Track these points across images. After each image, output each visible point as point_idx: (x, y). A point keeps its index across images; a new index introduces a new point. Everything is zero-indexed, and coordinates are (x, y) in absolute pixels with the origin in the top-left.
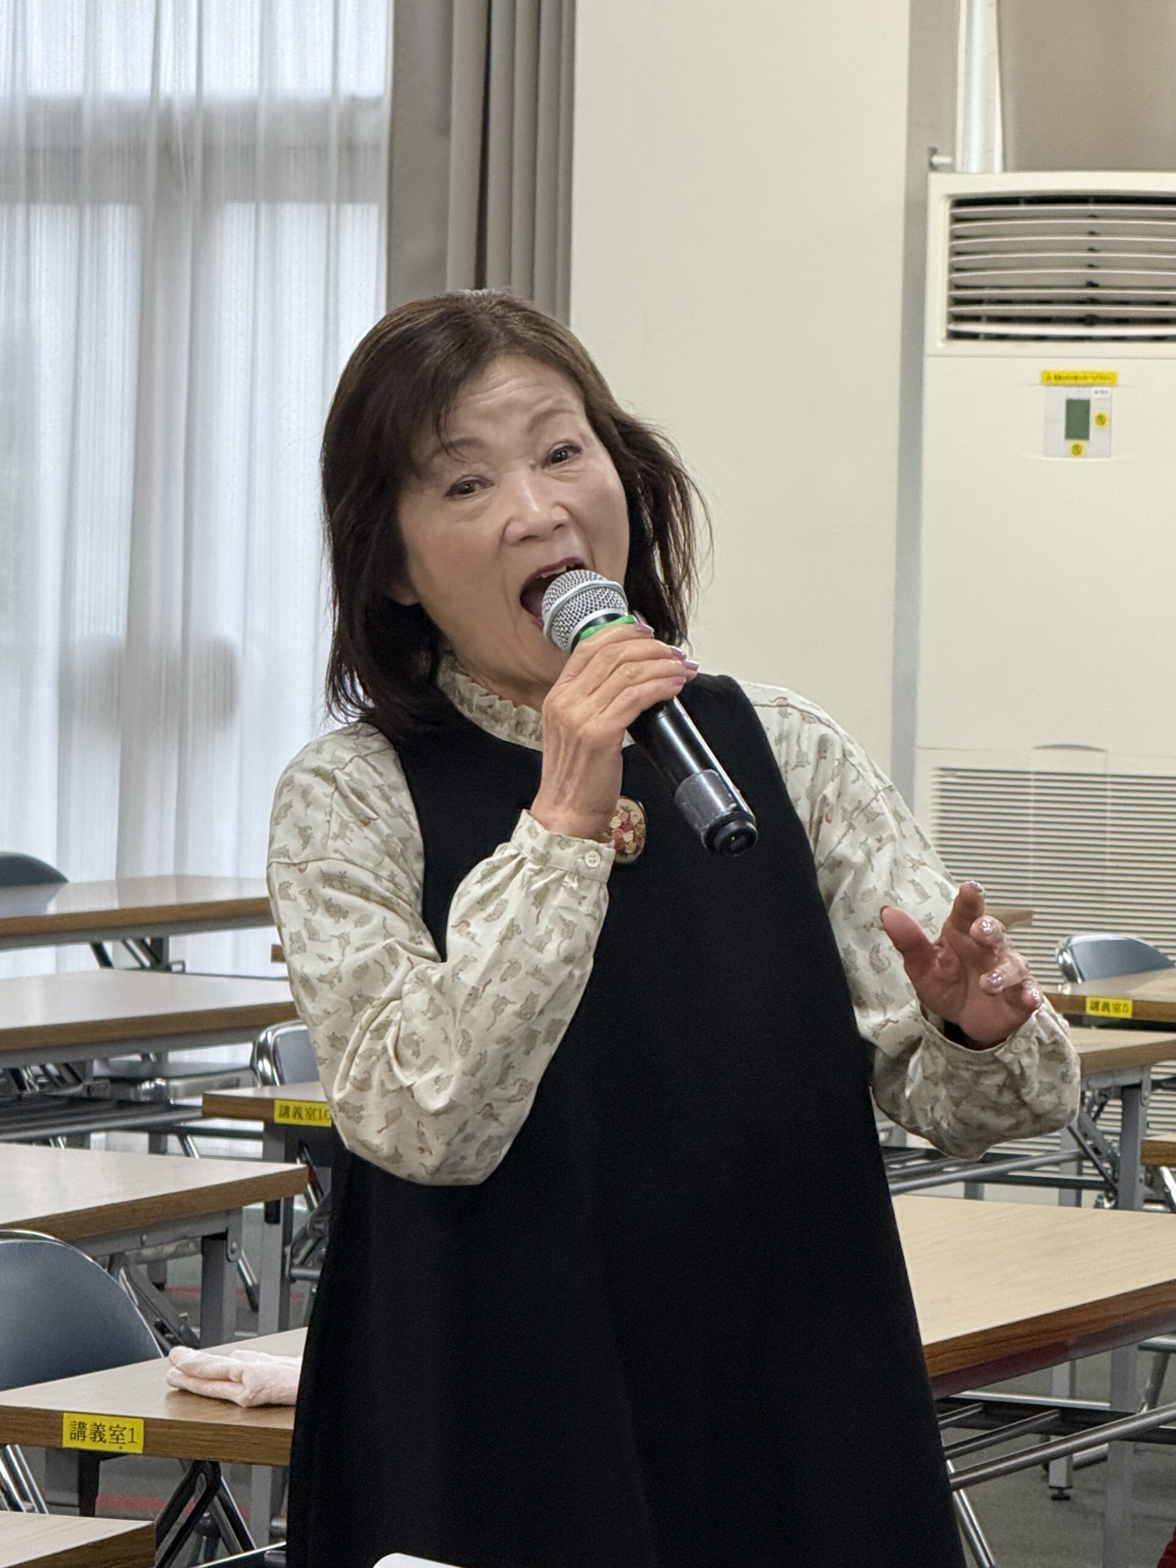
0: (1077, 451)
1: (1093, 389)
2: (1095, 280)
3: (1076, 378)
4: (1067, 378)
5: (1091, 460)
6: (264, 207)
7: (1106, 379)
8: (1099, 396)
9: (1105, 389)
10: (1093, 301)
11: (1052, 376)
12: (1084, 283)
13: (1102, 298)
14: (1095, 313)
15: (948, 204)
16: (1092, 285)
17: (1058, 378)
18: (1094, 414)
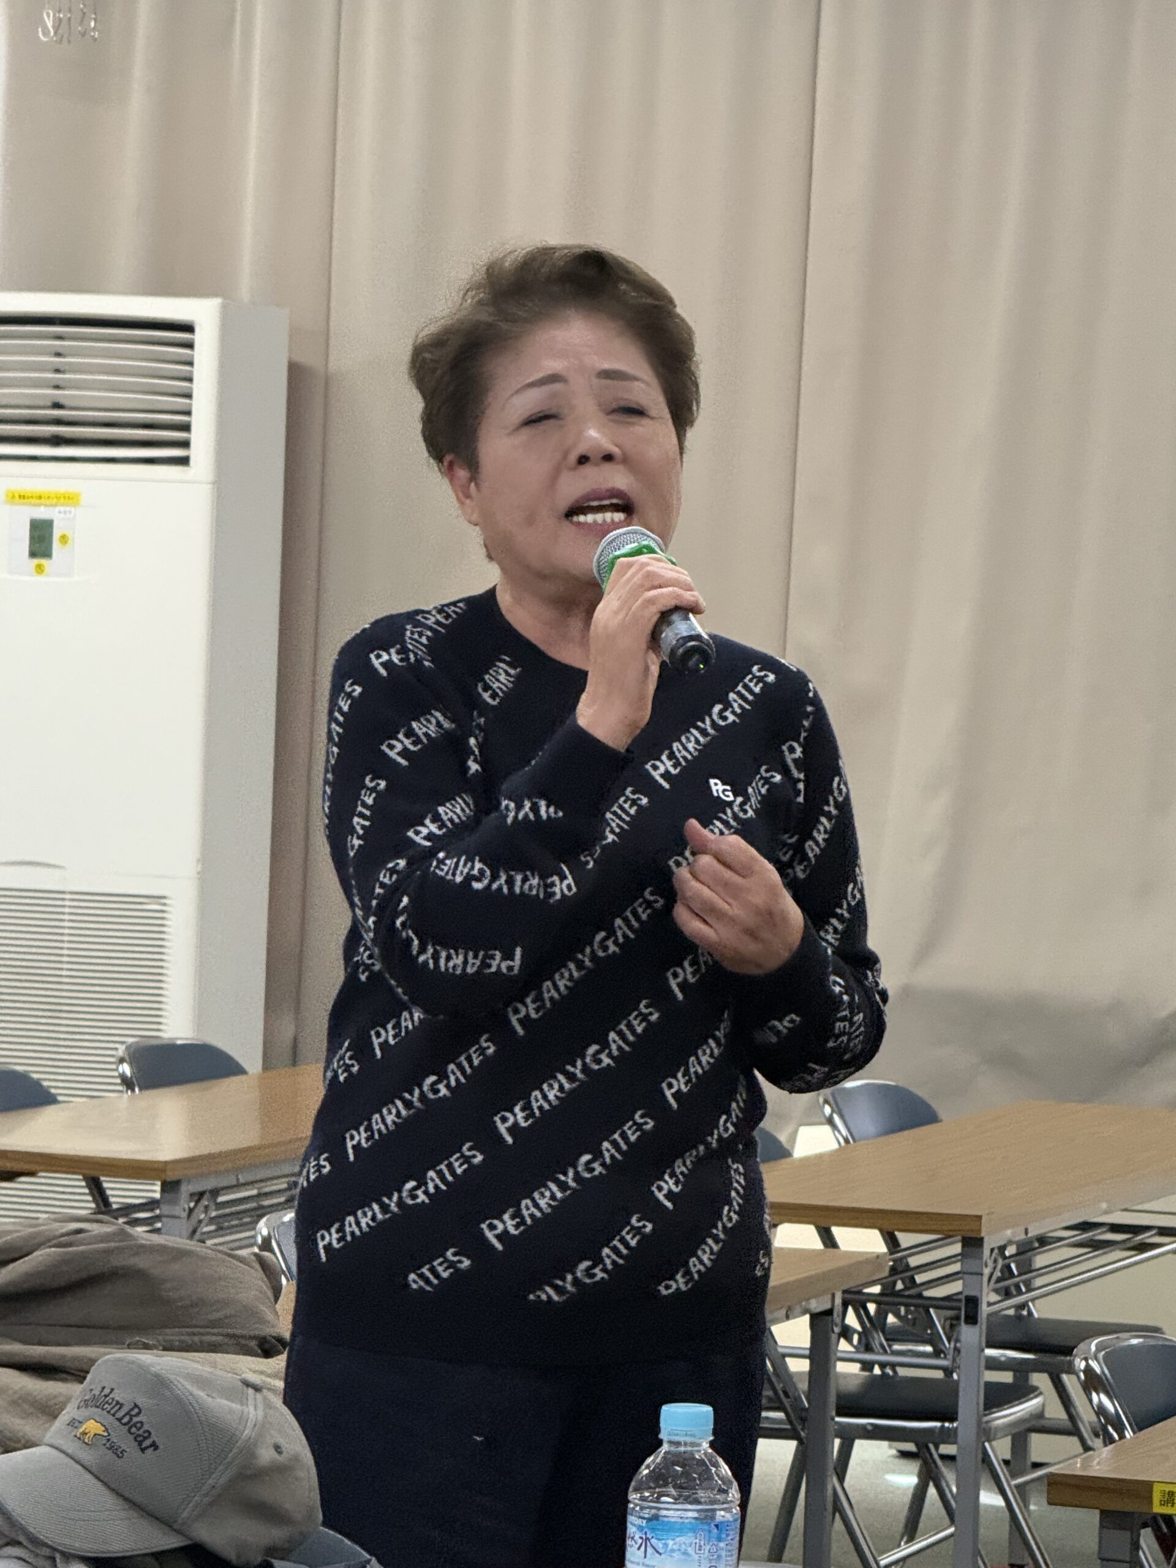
0: (40, 569)
1: (57, 509)
2: (62, 401)
3: (40, 497)
4: (32, 497)
5: (52, 579)
7: (70, 499)
8: (62, 515)
9: (68, 509)
10: (58, 422)
11: (17, 495)
12: (49, 404)
13: (66, 419)
14: (61, 434)
16: (57, 406)
18: (57, 534)
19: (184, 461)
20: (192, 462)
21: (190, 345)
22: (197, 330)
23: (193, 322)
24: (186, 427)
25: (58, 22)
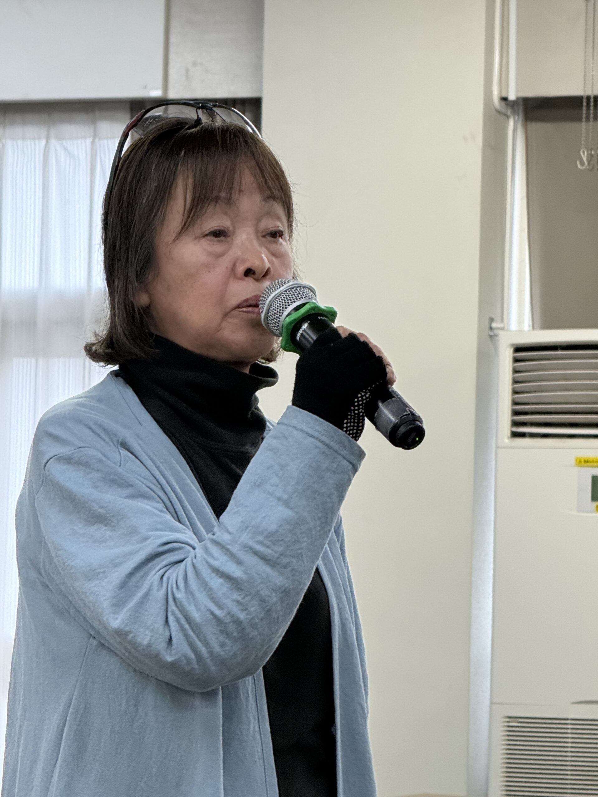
4: (593, 462)
6: (41, 361)
11: (583, 460)
15: (512, 350)
17: (586, 462)
25: (590, 157)
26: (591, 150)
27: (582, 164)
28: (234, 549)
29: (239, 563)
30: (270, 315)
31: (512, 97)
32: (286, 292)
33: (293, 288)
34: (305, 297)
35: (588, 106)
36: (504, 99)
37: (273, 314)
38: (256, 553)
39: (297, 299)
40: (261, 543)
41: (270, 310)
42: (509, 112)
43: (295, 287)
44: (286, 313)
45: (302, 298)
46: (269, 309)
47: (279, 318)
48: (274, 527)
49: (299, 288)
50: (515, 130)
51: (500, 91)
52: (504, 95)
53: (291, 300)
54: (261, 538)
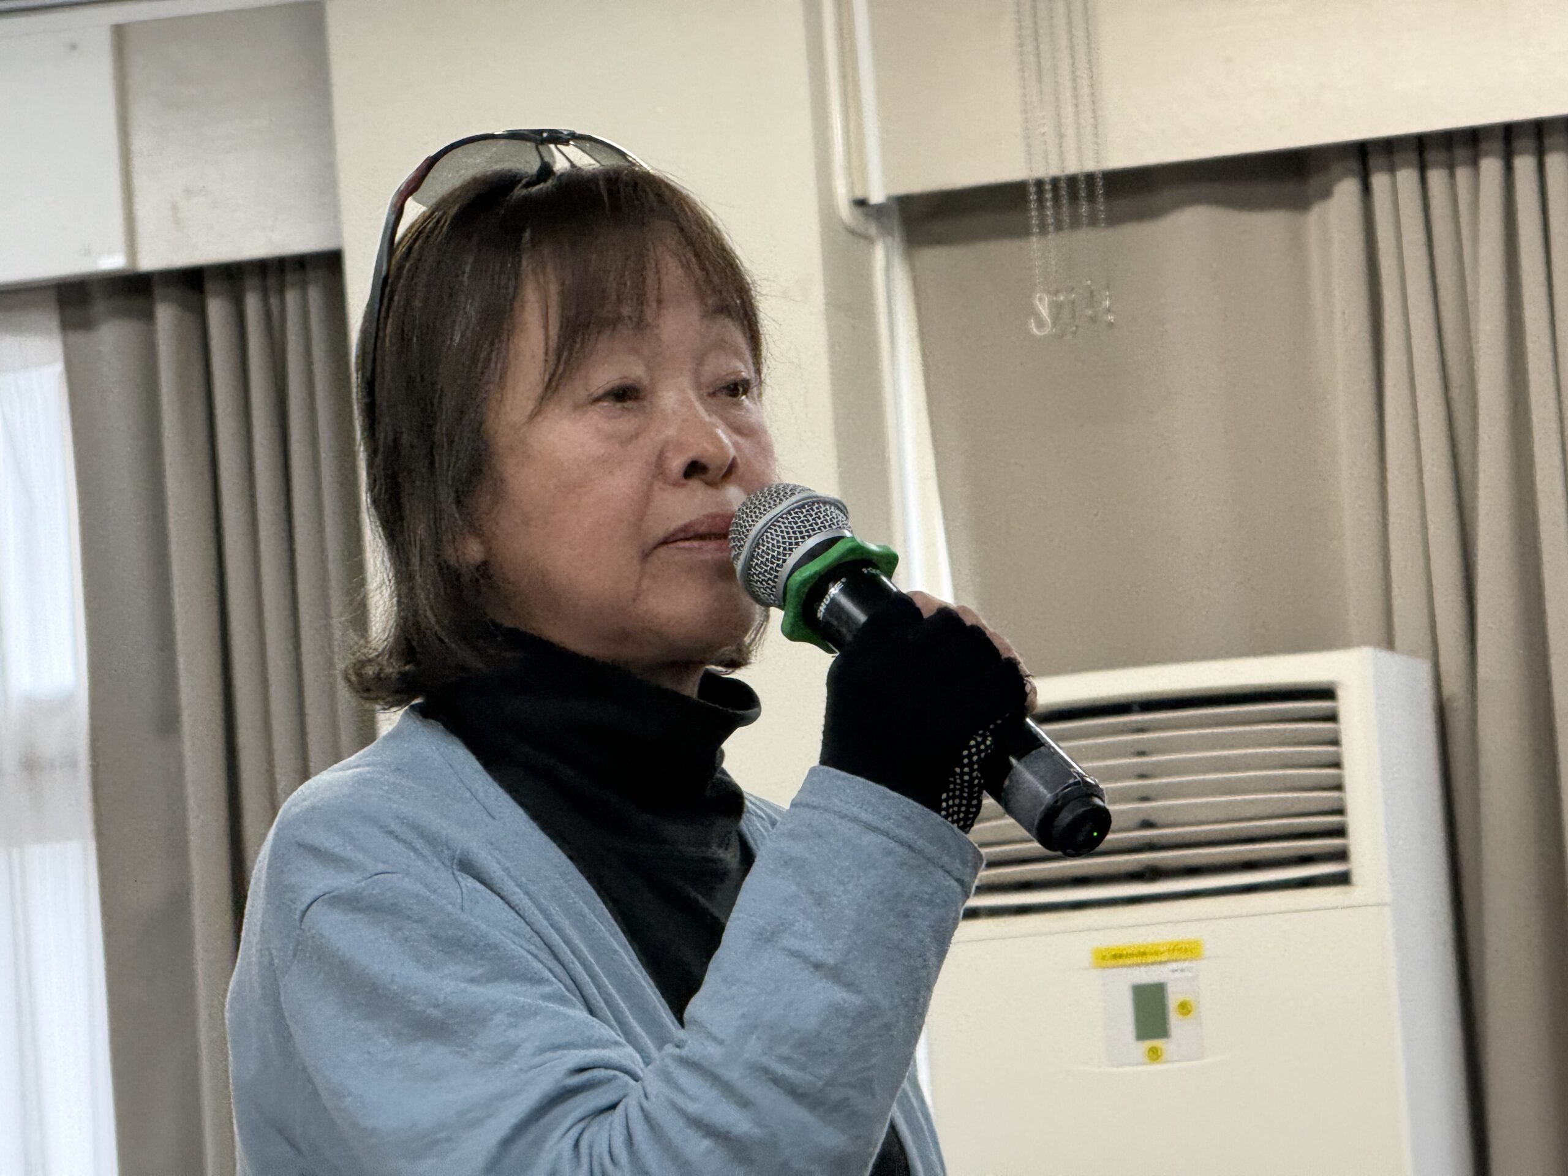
0: (1155, 1055)
1: (1169, 967)
2: (1153, 818)
3: (1144, 954)
4: (1131, 955)
5: (1176, 1065)
7: (1186, 951)
8: (1177, 975)
9: (1186, 964)
10: (1151, 847)
11: (1108, 955)
12: (1135, 823)
13: (1164, 841)
14: (1155, 864)
16: (1147, 824)
17: (1117, 956)
18: (1173, 1000)
19: (1343, 879)
20: (1355, 878)
21: (1332, 718)
22: (1341, 693)
23: (1333, 683)
24: (1340, 832)
25: (1057, 309)
26: (1056, 293)
27: (1041, 324)
28: (734, 1074)
29: (744, 1103)
30: (757, 564)
31: (877, 196)
32: (791, 514)
33: (803, 506)
34: (830, 526)
35: (1041, 200)
36: (861, 203)
37: (762, 562)
38: (776, 1080)
39: (813, 530)
40: (786, 1060)
41: (756, 554)
42: (873, 230)
43: (807, 503)
44: (792, 560)
45: (825, 527)
46: (755, 551)
47: (777, 571)
48: (812, 1024)
49: (817, 505)
50: (888, 268)
51: (851, 185)
52: (859, 195)
53: (801, 532)
54: (785, 1050)
